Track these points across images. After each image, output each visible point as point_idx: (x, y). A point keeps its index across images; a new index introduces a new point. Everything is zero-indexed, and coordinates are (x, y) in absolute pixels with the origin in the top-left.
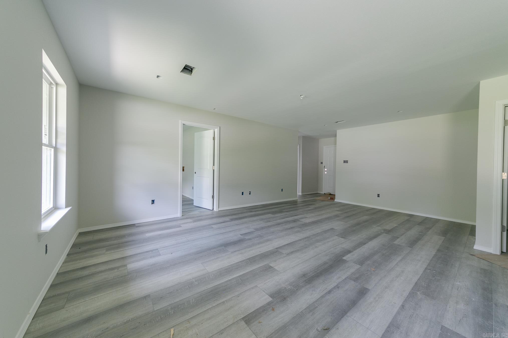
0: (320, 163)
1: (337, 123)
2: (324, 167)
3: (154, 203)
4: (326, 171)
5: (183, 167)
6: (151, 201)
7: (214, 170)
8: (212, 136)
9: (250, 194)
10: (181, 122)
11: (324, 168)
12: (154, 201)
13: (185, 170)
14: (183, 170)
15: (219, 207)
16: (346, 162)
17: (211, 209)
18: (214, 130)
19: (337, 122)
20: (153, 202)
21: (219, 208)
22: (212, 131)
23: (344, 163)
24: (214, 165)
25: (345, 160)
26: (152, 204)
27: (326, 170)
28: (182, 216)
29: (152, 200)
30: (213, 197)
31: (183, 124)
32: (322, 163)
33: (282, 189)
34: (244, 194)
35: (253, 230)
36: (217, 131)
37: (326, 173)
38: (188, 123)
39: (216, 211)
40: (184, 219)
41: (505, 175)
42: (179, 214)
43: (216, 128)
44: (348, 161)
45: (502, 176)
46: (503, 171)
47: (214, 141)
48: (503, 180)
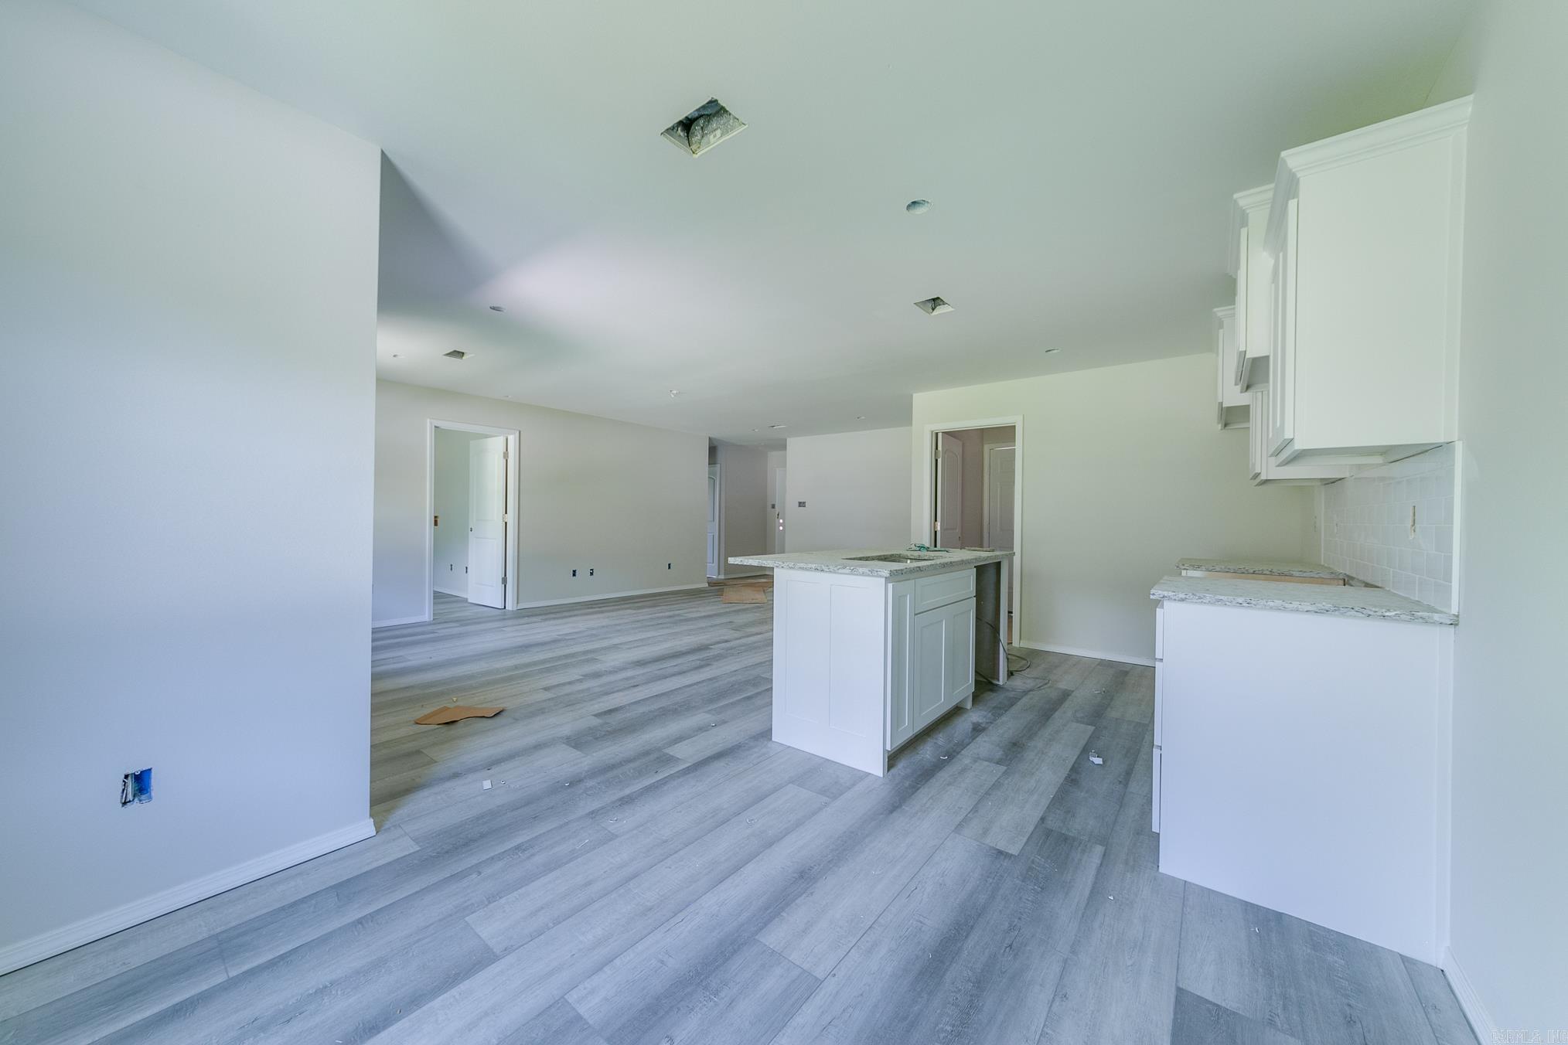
0: (770, 506)
1: (775, 428)
2: (778, 515)
4: (781, 525)
5: (436, 517)
7: (506, 523)
8: (502, 450)
9: (592, 574)
10: (431, 423)
11: (776, 517)
13: (439, 524)
14: (436, 523)
15: (520, 601)
16: (802, 504)
17: (501, 606)
18: (507, 437)
21: (517, 603)
22: (501, 440)
23: (800, 506)
24: (506, 513)
25: (800, 501)
27: (781, 521)
28: (434, 619)
30: (504, 581)
31: (435, 427)
32: (773, 506)
33: (669, 565)
34: (577, 574)
36: (512, 439)
37: (781, 528)
38: (443, 425)
39: (510, 609)
40: (434, 624)
41: (939, 524)
42: (427, 615)
43: (511, 434)
44: (804, 503)
45: (935, 527)
46: (936, 520)
47: (507, 461)
48: (936, 532)
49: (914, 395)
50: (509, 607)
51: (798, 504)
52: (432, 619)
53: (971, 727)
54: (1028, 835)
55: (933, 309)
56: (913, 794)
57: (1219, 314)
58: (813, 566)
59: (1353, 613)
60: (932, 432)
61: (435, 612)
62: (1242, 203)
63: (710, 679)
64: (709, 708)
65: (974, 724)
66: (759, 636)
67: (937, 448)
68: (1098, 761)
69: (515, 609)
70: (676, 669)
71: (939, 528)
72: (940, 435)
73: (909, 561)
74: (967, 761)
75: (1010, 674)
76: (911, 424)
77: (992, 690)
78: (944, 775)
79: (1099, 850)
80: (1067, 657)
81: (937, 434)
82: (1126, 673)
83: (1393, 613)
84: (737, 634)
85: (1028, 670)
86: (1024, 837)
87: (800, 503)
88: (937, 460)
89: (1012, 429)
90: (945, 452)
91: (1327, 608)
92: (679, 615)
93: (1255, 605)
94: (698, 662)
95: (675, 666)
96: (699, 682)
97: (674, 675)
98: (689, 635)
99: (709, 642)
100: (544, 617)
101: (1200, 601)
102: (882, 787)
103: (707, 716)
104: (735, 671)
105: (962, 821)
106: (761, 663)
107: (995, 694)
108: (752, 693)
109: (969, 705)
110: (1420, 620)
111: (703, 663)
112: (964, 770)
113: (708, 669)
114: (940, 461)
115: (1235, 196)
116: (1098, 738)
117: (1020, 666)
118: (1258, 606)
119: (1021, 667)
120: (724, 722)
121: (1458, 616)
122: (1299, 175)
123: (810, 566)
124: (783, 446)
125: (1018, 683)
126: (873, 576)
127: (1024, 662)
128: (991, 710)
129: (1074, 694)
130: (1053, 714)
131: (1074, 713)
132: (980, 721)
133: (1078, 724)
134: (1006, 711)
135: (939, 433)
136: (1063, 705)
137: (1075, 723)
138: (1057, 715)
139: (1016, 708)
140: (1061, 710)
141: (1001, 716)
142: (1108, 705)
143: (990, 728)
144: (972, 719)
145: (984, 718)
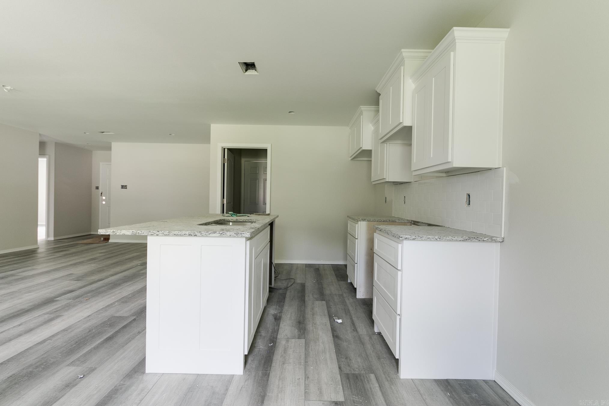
0: (95, 188)
1: (104, 133)
2: (101, 193)
4: (104, 200)
11: (101, 196)
16: (124, 187)
19: (104, 132)
23: (122, 188)
25: (122, 185)
27: (104, 198)
32: (97, 188)
37: (104, 203)
41: (225, 200)
44: (126, 186)
45: (223, 202)
46: (223, 198)
48: (223, 205)
49: (211, 125)
51: (121, 187)
53: (273, 318)
54: (340, 382)
55: (246, 71)
56: (268, 380)
57: (362, 109)
58: (187, 233)
59: (475, 240)
60: (222, 148)
62: (404, 54)
63: (64, 330)
64: (71, 360)
65: (273, 315)
66: (101, 282)
67: (224, 157)
68: (340, 321)
70: (22, 329)
71: (225, 202)
73: (231, 224)
74: (283, 342)
76: (210, 143)
78: (277, 358)
79: (372, 376)
81: (224, 149)
83: (487, 239)
84: (79, 284)
86: (339, 385)
88: (224, 164)
89: (265, 151)
90: (228, 160)
91: (467, 239)
92: (12, 275)
93: (442, 239)
94: (46, 316)
95: (19, 325)
96: (53, 336)
97: (20, 335)
98: (29, 292)
99: (52, 295)
101: (421, 239)
102: (246, 383)
103: (72, 368)
104: (89, 316)
105: (305, 389)
106: (112, 304)
108: (112, 333)
109: (266, 304)
110: (494, 241)
111: (52, 316)
112: (285, 351)
113: (58, 320)
114: (226, 164)
115: (403, 50)
116: (330, 307)
118: (443, 240)
120: (92, 370)
121: (504, 238)
122: (457, 41)
123: (184, 232)
124: (108, 148)
126: (238, 237)
128: (277, 304)
129: (306, 285)
130: (305, 299)
131: (313, 295)
132: (276, 312)
133: (318, 302)
134: (284, 302)
135: (225, 149)
136: (306, 292)
137: (316, 302)
138: (307, 298)
139: (287, 299)
140: (306, 295)
141: (283, 306)
142: (322, 288)
143: (283, 316)
144: (271, 312)
145: (276, 309)
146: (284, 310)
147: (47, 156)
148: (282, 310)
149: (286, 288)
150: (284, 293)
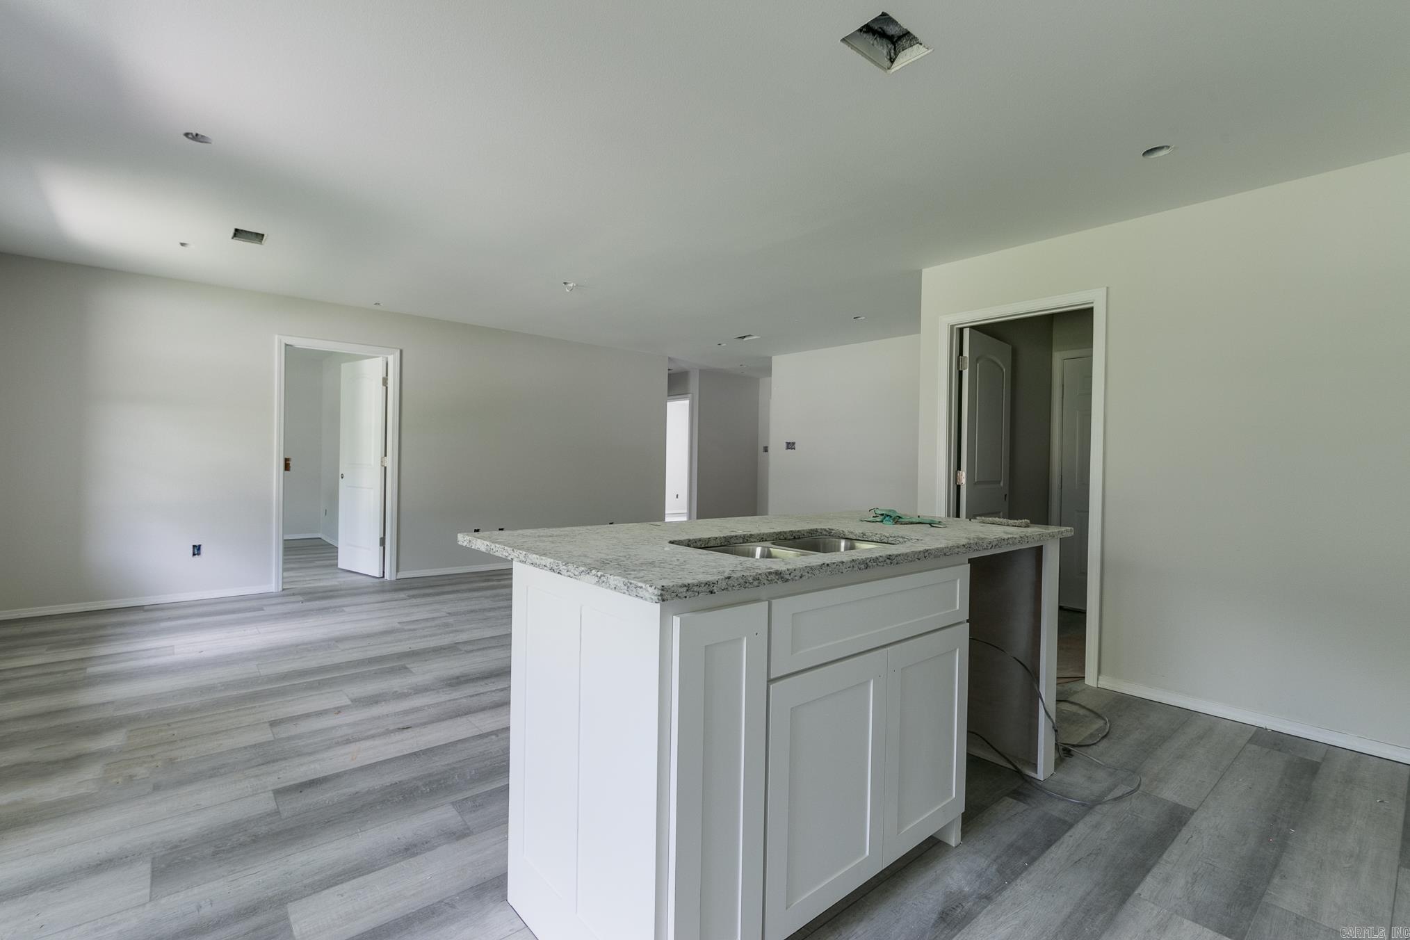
0: (763, 449)
1: (745, 339)
3: (199, 554)
5: (287, 460)
6: (192, 547)
7: (385, 468)
8: (381, 375)
10: (280, 341)
12: (201, 547)
13: (291, 469)
14: (287, 467)
15: (399, 569)
16: (790, 446)
17: (380, 575)
18: (387, 358)
19: (745, 337)
20: (197, 550)
21: (397, 571)
22: (381, 361)
23: (788, 448)
24: (386, 455)
25: (786, 442)
26: (194, 555)
28: (283, 590)
29: (194, 546)
30: (383, 542)
31: (286, 345)
32: (766, 449)
35: (444, 614)
36: (393, 360)
38: (300, 342)
39: (388, 579)
40: (283, 596)
41: (963, 475)
42: (273, 585)
43: (391, 354)
44: (794, 443)
45: (957, 478)
46: (959, 468)
47: (387, 388)
48: (958, 487)
50: (387, 577)
51: (785, 445)
52: (280, 589)
53: (939, 908)
55: (892, 61)
60: (952, 327)
61: (285, 580)
65: (950, 895)
67: (961, 353)
69: (394, 578)
71: (963, 481)
72: (967, 333)
75: (1065, 752)
77: (1018, 795)
80: (1189, 715)
81: (961, 330)
82: (1312, 769)
85: (1104, 744)
87: (788, 444)
88: (960, 373)
89: (1086, 315)
90: (975, 359)
100: (412, 593)
107: (1021, 807)
109: (954, 839)
114: (966, 373)
117: (1089, 732)
119: (1092, 735)
125: (1080, 780)
127: (1100, 723)
128: (998, 857)
129: (1194, 821)
130: (1138, 883)
131: (1193, 884)
132: (966, 889)
133: (1198, 928)
134: (1032, 861)
135: (964, 329)
136: (1164, 856)
137: (1187, 923)
138: (1149, 886)
139: (1058, 852)
140: (1159, 871)
141: (1016, 874)
142: (1275, 865)
143: (981, 918)
144: (952, 878)
145: (980, 876)
146: (1006, 894)
147: (690, 395)
148: (1000, 889)
149: (1089, 806)
150: (1065, 822)
